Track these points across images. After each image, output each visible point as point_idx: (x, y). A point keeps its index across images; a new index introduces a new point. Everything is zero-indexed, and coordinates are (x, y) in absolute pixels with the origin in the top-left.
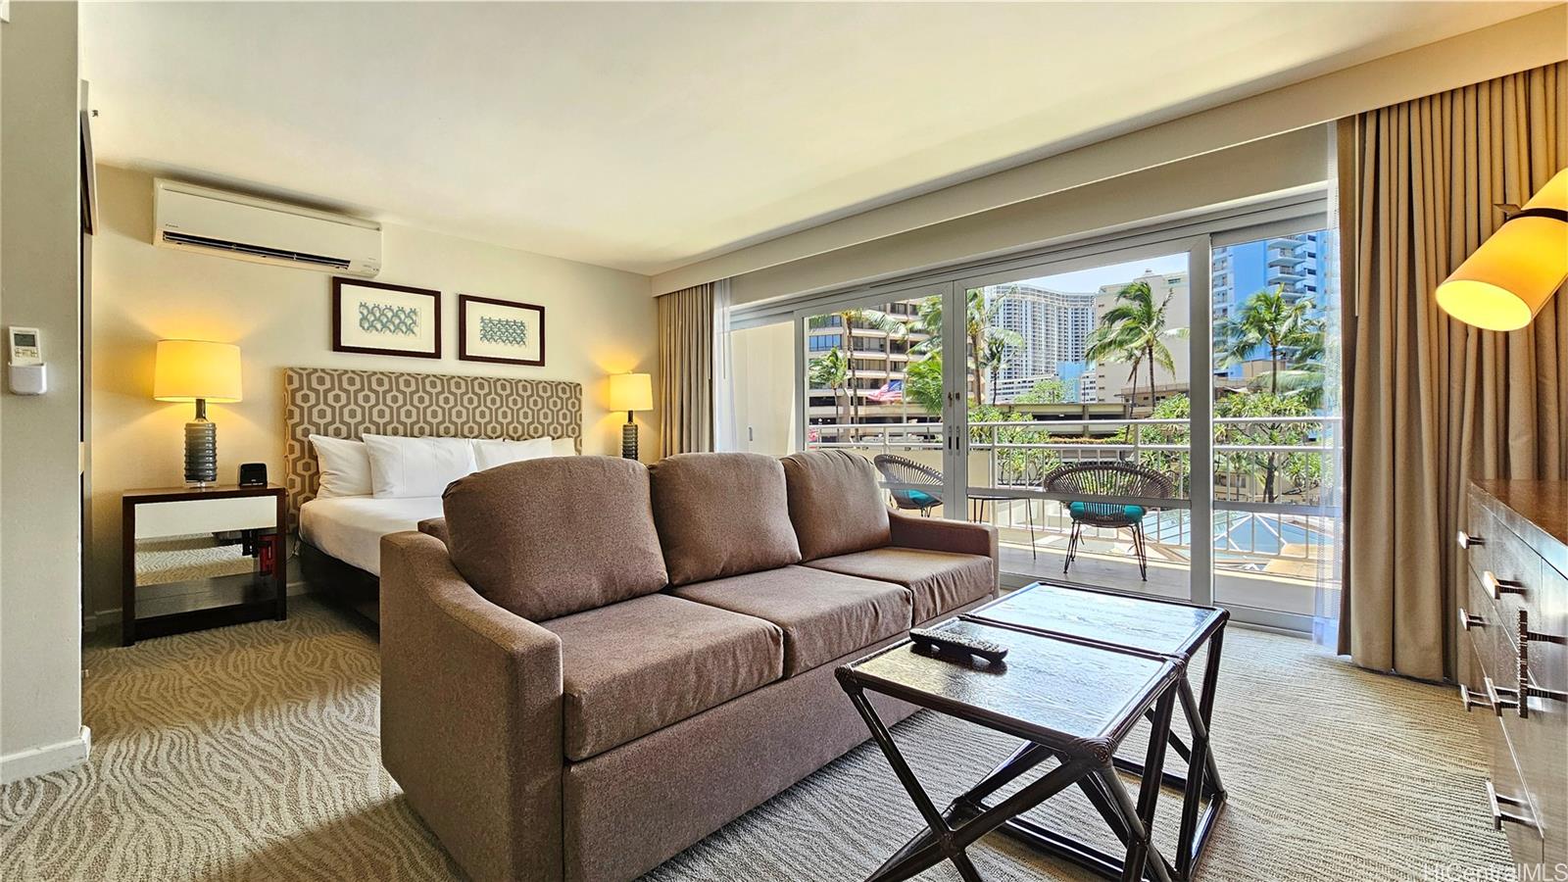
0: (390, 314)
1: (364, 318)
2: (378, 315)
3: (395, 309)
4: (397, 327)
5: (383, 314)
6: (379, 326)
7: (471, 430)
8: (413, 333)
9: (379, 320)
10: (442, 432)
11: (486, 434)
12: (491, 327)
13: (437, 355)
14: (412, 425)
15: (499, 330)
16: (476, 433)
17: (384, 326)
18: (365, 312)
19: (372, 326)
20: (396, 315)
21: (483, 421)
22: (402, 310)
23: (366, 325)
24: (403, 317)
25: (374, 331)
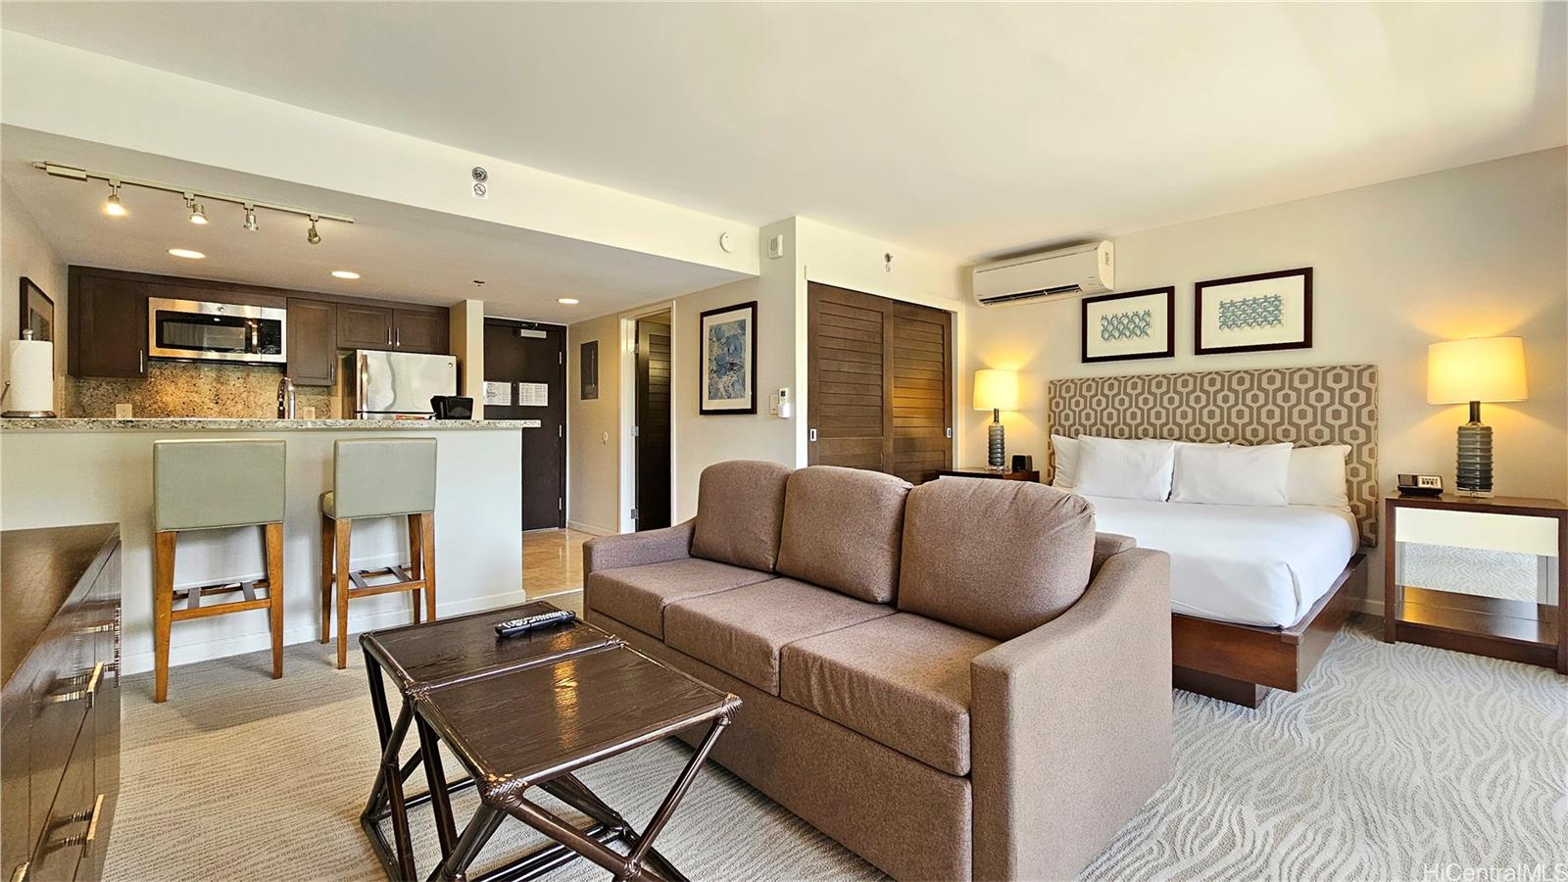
0: (1126, 321)
1: (1105, 329)
2: (1116, 323)
3: (1130, 315)
4: (1133, 332)
5: (1120, 322)
6: (1117, 334)
7: (1197, 432)
8: (1147, 334)
9: (1117, 329)
10: (1165, 434)
11: (1215, 437)
12: (1233, 312)
13: (1170, 353)
14: (1137, 426)
15: (1244, 311)
16: (1203, 435)
17: (1121, 333)
18: (1106, 324)
19: (1111, 335)
20: (1131, 321)
21: (1211, 422)
22: (1137, 314)
23: (1106, 336)
24: (1137, 320)
25: (1113, 340)
